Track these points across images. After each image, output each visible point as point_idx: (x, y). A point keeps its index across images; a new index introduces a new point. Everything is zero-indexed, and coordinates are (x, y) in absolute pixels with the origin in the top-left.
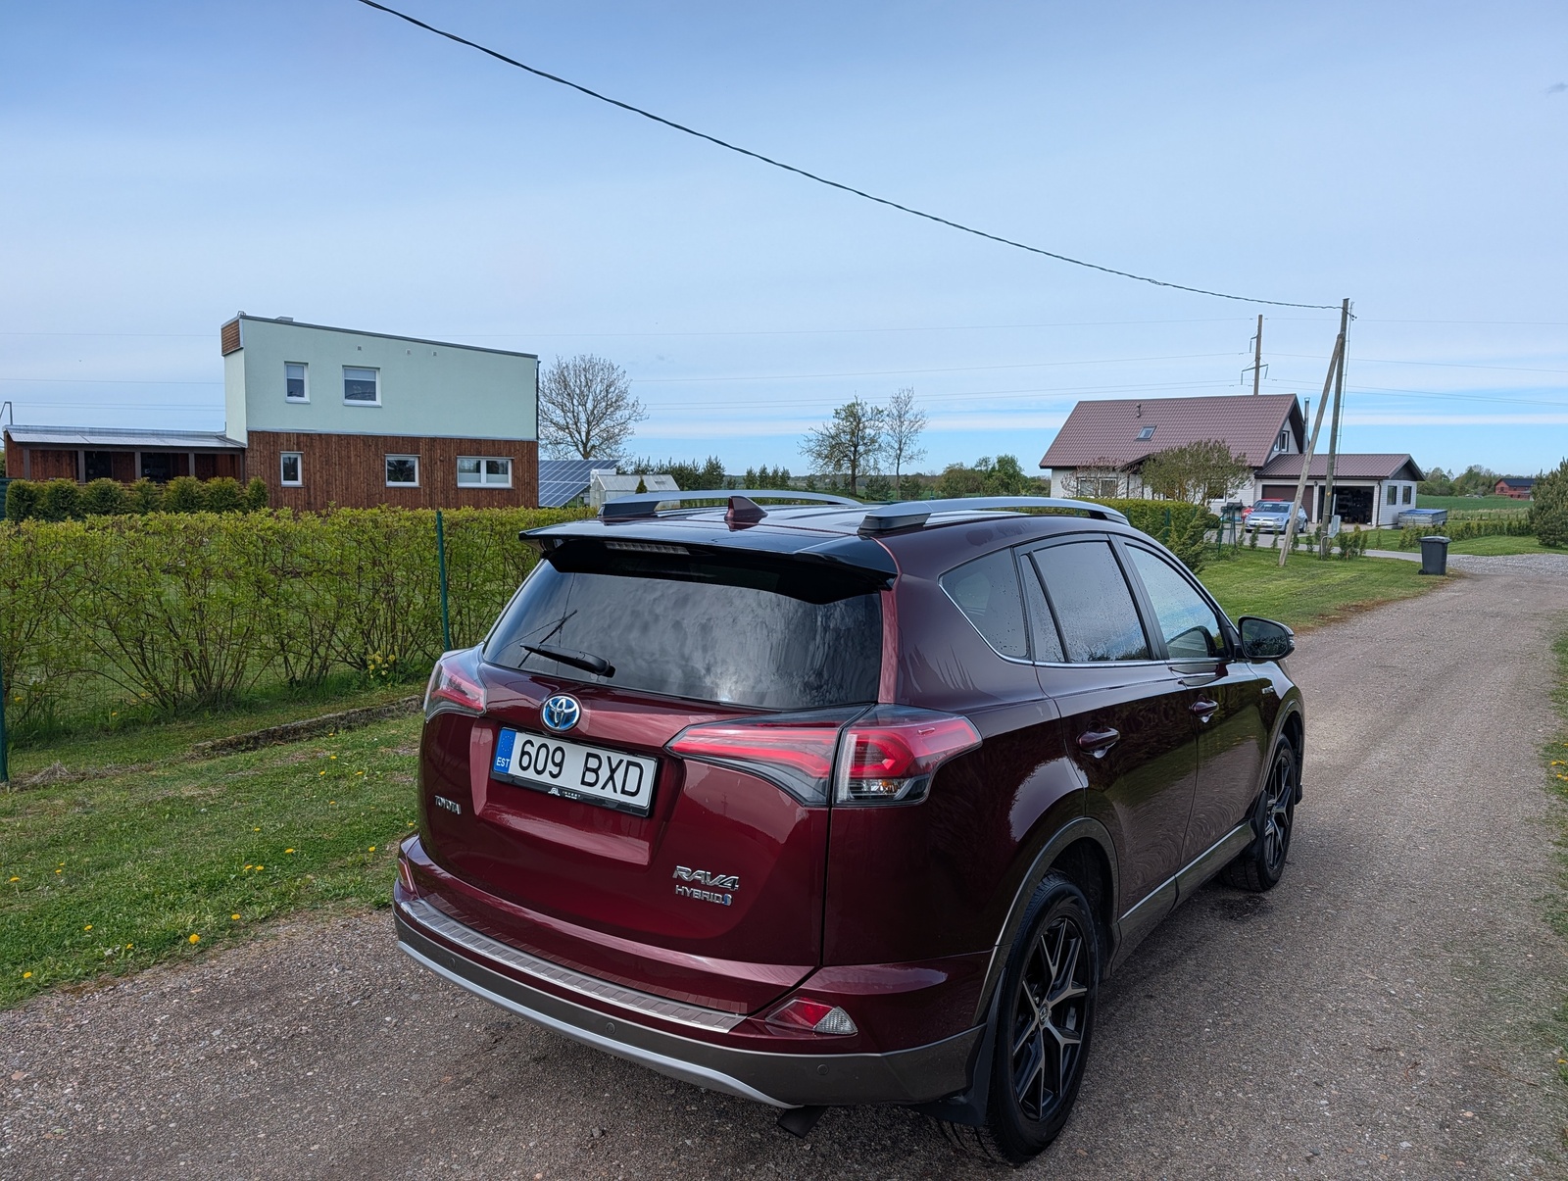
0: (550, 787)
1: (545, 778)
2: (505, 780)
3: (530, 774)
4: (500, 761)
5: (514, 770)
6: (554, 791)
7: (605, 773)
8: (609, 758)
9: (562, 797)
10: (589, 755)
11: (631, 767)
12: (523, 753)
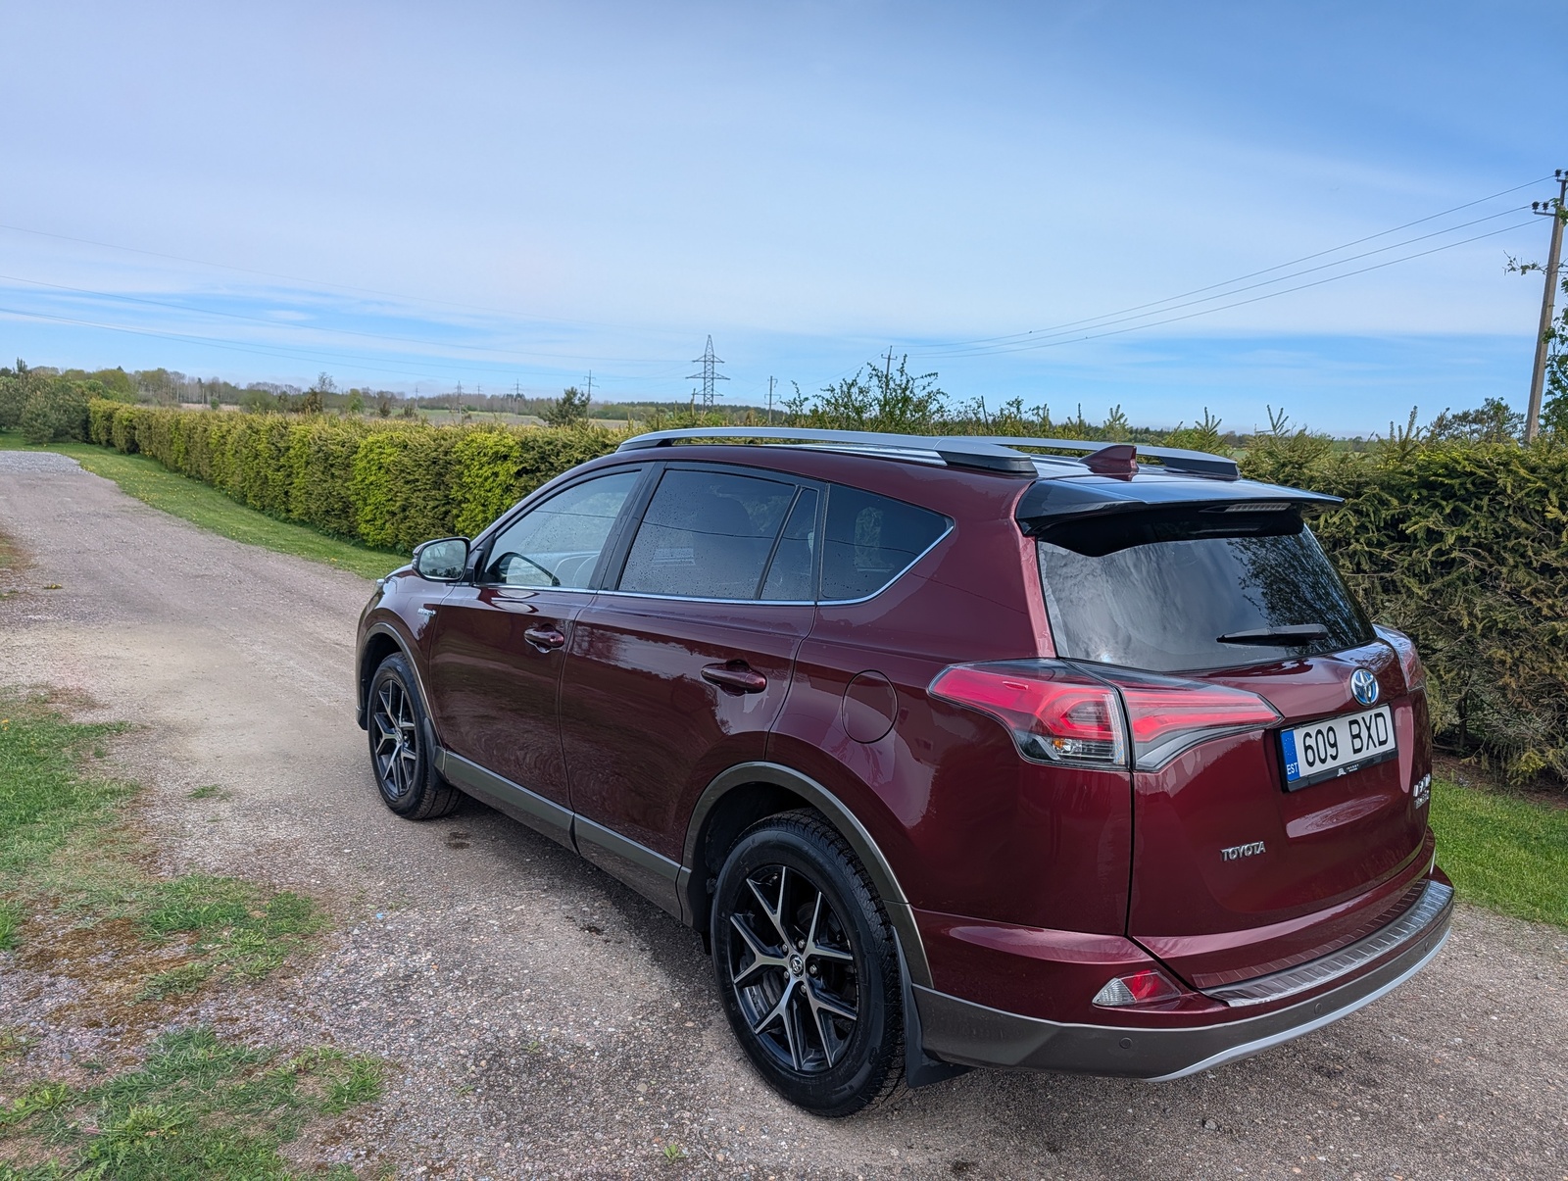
0: (1335, 770)
1: (1330, 764)
2: (1304, 785)
3: (1319, 767)
4: (1290, 769)
5: (1305, 771)
6: (1341, 772)
7: (1364, 734)
8: (1363, 718)
9: (1349, 774)
10: (1352, 723)
11: (1378, 719)
12: (1307, 748)
